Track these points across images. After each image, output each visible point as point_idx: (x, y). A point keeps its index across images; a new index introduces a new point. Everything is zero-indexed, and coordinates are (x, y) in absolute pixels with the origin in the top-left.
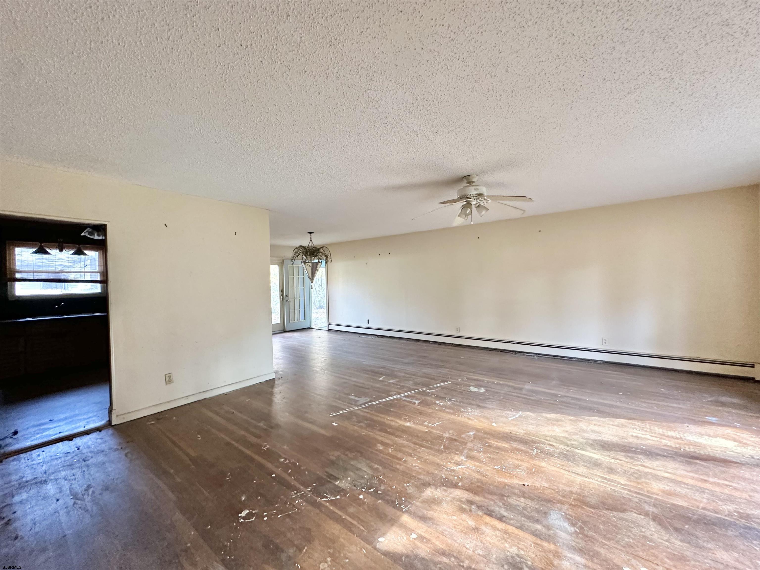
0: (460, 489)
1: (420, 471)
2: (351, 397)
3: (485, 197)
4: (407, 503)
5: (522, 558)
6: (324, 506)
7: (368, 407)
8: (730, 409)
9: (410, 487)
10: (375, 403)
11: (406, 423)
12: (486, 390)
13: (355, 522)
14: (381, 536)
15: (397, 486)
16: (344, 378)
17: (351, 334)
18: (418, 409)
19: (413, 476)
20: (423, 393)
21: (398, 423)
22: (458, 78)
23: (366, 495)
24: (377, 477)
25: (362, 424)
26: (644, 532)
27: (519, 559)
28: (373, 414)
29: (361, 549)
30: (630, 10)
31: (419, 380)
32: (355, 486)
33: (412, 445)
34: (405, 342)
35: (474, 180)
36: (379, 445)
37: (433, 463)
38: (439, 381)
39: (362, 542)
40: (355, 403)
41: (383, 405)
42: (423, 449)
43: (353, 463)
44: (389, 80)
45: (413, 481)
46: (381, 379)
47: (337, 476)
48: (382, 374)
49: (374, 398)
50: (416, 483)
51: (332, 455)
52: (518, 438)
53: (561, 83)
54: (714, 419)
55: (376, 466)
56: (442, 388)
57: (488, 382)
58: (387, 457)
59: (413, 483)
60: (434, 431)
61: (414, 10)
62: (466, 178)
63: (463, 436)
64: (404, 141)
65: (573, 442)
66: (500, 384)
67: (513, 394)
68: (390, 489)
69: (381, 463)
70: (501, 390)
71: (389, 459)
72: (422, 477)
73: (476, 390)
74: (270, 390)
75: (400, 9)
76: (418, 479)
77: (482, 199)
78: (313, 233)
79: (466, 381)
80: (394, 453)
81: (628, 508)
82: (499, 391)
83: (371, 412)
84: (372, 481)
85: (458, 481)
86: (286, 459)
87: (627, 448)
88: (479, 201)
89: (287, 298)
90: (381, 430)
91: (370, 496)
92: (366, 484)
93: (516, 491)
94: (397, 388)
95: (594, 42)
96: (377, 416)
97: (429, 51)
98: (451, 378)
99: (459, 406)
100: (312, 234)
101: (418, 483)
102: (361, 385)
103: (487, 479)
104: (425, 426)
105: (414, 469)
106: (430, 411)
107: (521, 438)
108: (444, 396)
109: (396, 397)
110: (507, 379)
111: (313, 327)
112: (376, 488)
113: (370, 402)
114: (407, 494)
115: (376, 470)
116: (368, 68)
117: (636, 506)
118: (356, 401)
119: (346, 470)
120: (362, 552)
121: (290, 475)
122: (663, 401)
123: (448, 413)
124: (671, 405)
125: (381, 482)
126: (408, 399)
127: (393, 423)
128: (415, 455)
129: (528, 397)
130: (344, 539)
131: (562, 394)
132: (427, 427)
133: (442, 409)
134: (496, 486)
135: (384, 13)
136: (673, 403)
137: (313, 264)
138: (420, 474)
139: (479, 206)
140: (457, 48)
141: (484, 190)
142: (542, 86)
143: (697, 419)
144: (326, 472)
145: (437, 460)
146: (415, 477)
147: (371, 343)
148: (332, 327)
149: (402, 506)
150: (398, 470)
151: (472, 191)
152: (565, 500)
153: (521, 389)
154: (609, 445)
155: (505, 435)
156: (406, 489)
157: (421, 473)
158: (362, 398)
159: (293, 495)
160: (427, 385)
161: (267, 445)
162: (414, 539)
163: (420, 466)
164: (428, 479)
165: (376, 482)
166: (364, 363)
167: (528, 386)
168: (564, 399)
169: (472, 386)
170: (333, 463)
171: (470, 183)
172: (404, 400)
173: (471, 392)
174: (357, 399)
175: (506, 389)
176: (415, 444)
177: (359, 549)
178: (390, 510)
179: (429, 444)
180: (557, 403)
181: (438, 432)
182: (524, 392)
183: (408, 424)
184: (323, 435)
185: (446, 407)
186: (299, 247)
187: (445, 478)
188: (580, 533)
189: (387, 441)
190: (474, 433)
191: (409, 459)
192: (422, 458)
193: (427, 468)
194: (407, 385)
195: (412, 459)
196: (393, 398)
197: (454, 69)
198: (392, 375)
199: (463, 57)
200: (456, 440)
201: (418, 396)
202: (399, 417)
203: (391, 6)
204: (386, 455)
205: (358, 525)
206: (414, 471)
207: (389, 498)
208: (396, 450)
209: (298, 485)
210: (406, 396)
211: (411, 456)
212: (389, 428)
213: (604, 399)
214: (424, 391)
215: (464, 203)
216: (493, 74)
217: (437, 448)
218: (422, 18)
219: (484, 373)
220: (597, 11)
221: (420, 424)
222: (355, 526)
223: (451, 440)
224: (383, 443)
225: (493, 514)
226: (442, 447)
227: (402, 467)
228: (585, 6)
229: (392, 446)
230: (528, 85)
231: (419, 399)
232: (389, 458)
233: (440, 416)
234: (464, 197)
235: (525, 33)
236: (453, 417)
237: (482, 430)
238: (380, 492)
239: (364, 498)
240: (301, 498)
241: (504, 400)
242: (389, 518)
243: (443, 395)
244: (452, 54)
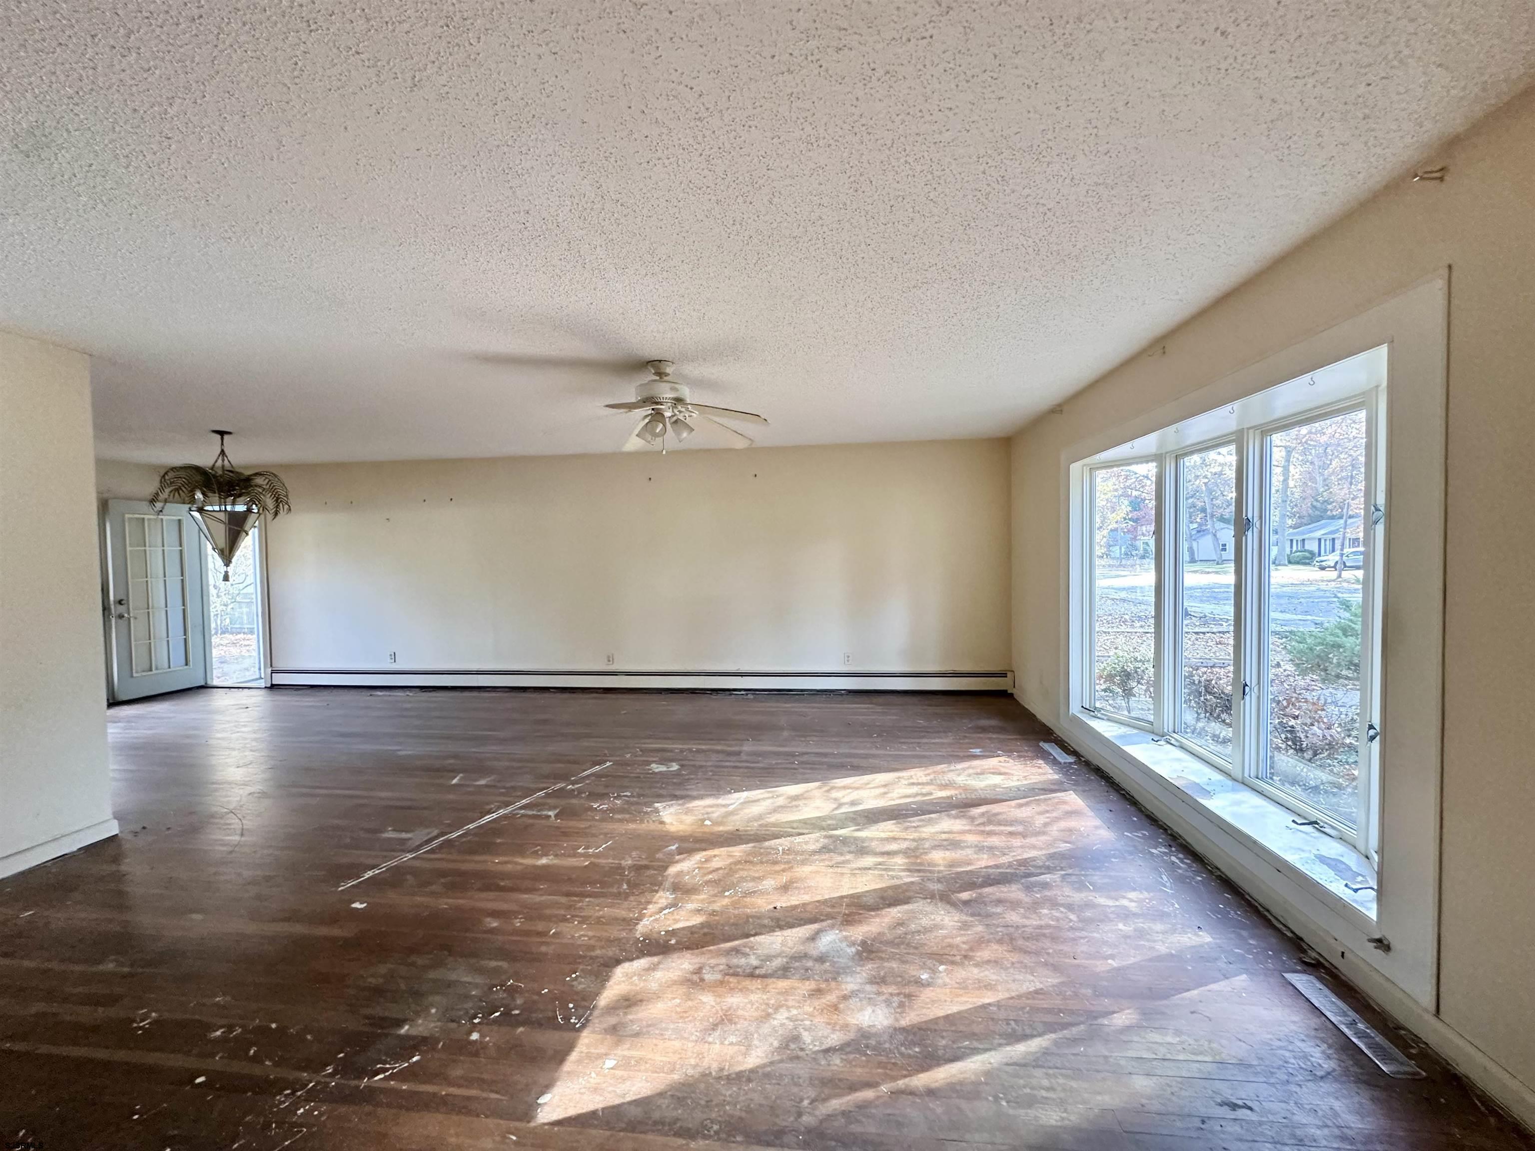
0: (675, 949)
1: (592, 942)
2: (386, 835)
3: (689, 406)
4: (581, 1011)
5: (797, 1020)
6: (382, 1091)
7: (440, 847)
8: (990, 735)
9: (580, 979)
10: (454, 835)
11: (538, 859)
12: (682, 766)
13: (473, 1092)
14: (542, 1093)
15: (552, 987)
16: (351, 797)
17: (341, 691)
18: (558, 828)
19: (581, 957)
20: (560, 794)
21: (521, 864)
22: (691, 185)
23: (485, 1029)
24: (502, 986)
25: (434, 888)
26: (934, 920)
27: (791, 1024)
28: (454, 861)
29: (504, 1137)
30: (939, 177)
31: (546, 768)
32: (453, 1021)
33: (563, 900)
34: (493, 694)
35: (669, 370)
36: (488, 919)
37: (615, 920)
38: (588, 765)
39: (502, 1122)
40: (402, 846)
41: (475, 835)
42: (587, 900)
43: (432, 975)
44: (558, 143)
45: (581, 967)
46: (455, 781)
47: (400, 1016)
48: (454, 771)
49: (449, 825)
50: (589, 968)
51: (372, 976)
52: (750, 835)
53: (839, 246)
54: (977, 751)
55: (493, 964)
56: (597, 775)
57: (682, 751)
58: (514, 938)
59: (582, 970)
60: (602, 861)
61: (650, 40)
62: (653, 366)
63: (659, 855)
64: (550, 268)
65: (829, 822)
66: (703, 751)
67: (727, 764)
68: (536, 997)
69: (504, 953)
70: (706, 761)
71: (519, 941)
72: (598, 952)
73: (663, 768)
74: (114, 868)
75: (623, 27)
76: (591, 958)
77: (683, 410)
78: (229, 433)
79: (641, 756)
80: (528, 927)
81: (912, 894)
82: (704, 764)
83: (449, 857)
84: (492, 997)
85: (668, 938)
86: (230, 1028)
87: (896, 812)
88: (676, 411)
89: (121, 609)
90: (487, 888)
91: (495, 1028)
92: (481, 1008)
93: (766, 922)
94: (502, 794)
95: (892, 203)
96: (464, 861)
97: (654, 121)
98: (611, 756)
99: (637, 803)
100: (226, 437)
101: (595, 966)
102: (408, 803)
103: (717, 918)
104: (581, 855)
105: (579, 942)
106: (583, 825)
107: (756, 835)
108: (605, 791)
109: (502, 812)
110: (712, 740)
111: (215, 682)
112: (505, 1006)
113: (443, 834)
114: (577, 993)
115: (497, 971)
116: (521, 103)
117: (921, 889)
118: (403, 841)
119: (417, 995)
120: (507, 1141)
121: (256, 1059)
122: (923, 737)
123: (620, 821)
124: (933, 741)
125: (512, 991)
126: (530, 813)
127: (509, 867)
128: (573, 916)
129: (752, 765)
130: (457, 1135)
131: (800, 750)
132: (586, 856)
133: (606, 817)
134: (733, 924)
135: (589, 18)
136: (934, 738)
137: (233, 515)
138: (592, 948)
139: (676, 422)
140: (704, 136)
141: (686, 392)
142: (813, 242)
143: (961, 754)
144: (367, 1017)
145: (620, 912)
146: (584, 957)
147: (409, 706)
148: (279, 679)
149: (572, 1021)
150: (546, 954)
151: (665, 392)
152: (836, 910)
153: (739, 753)
154: (874, 814)
155: (730, 836)
156: (573, 986)
157: (594, 946)
158: (417, 832)
159: (284, 1102)
160: (565, 777)
161: (150, 1012)
162: (612, 1068)
163: (590, 933)
164: (612, 952)
165: (502, 995)
166: (400, 753)
167: (747, 747)
168: (805, 758)
169: (654, 762)
170: (378, 992)
171: (660, 374)
172: (523, 816)
173: (656, 773)
174: (404, 835)
175: (714, 757)
176: (568, 894)
177: (498, 1139)
178: (547, 1038)
179: (598, 888)
180: (796, 766)
181: (610, 861)
182: (744, 757)
183: (544, 861)
184: (333, 940)
185: (612, 810)
186: (181, 468)
187: (644, 940)
188: (863, 952)
189: (505, 906)
190: (677, 845)
191: (564, 927)
192: (591, 917)
193: (605, 934)
194: (520, 784)
195: (571, 925)
196: (494, 816)
197: (688, 168)
198: (481, 769)
199: (708, 153)
200: (647, 867)
201: (551, 801)
202: (520, 850)
203: (609, 13)
204: (512, 934)
205: (485, 1095)
206: (580, 946)
207: (541, 1016)
208: (529, 918)
209: (292, 1075)
210: (521, 808)
211: (564, 920)
212: (503, 879)
213: (855, 748)
214: (562, 790)
215: (650, 412)
216: (749, 199)
217: (615, 890)
218: (659, 60)
219: (670, 735)
220: (906, 162)
221: (569, 856)
222: (476, 1098)
223: (638, 868)
224: (495, 914)
225: (739, 970)
226: (625, 886)
227: (552, 947)
228: (894, 150)
229: (519, 913)
230: (795, 234)
231: (555, 808)
232: (518, 938)
233: (605, 831)
234: (650, 400)
235: (810, 154)
236: (632, 826)
237: (691, 836)
238: (517, 1012)
239: (482, 1036)
240: (307, 1101)
241: (716, 777)
242: (550, 1052)
243: (601, 790)
244: (691, 141)
